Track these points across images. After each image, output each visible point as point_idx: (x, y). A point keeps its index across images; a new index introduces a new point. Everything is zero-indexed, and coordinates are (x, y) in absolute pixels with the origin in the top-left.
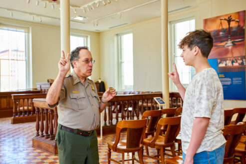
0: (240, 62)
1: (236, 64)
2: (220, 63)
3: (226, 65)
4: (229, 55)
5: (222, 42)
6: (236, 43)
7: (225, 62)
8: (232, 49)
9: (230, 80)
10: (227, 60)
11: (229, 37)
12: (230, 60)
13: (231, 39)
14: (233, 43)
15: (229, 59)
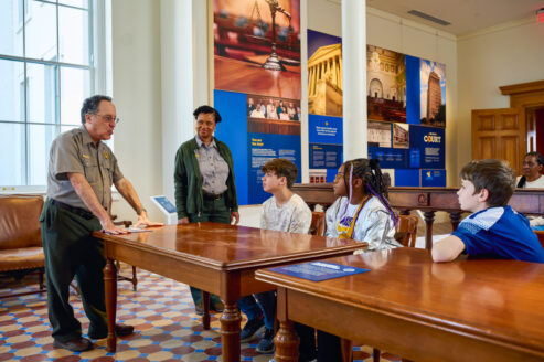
0: (292, 112)
1: (285, 117)
2: (253, 108)
3: (266, 115)
4: (273, 93)
5: (259, 53)
6: (287, 67)
7: (263, 107)
8: (279, 79)
9: (273, 153)
10: (269, 103)
11: (274, 48)
12: (274, 104)
13: (279, 54)
14: (280, 63)
15: (271, 101)
